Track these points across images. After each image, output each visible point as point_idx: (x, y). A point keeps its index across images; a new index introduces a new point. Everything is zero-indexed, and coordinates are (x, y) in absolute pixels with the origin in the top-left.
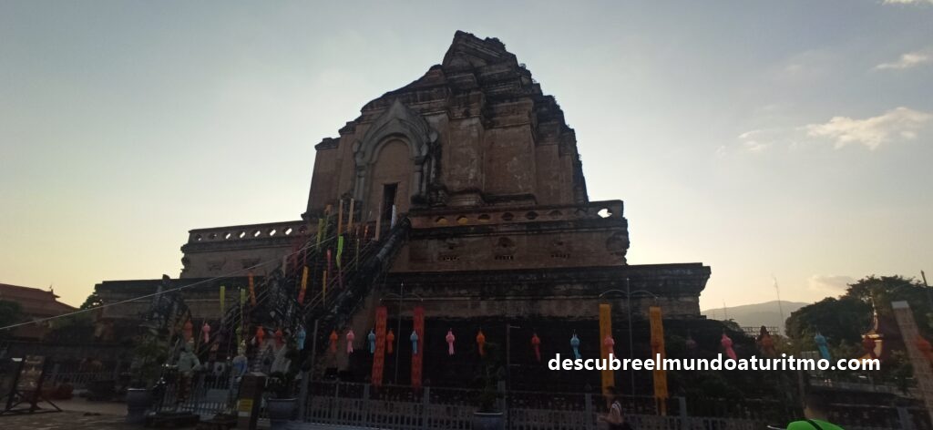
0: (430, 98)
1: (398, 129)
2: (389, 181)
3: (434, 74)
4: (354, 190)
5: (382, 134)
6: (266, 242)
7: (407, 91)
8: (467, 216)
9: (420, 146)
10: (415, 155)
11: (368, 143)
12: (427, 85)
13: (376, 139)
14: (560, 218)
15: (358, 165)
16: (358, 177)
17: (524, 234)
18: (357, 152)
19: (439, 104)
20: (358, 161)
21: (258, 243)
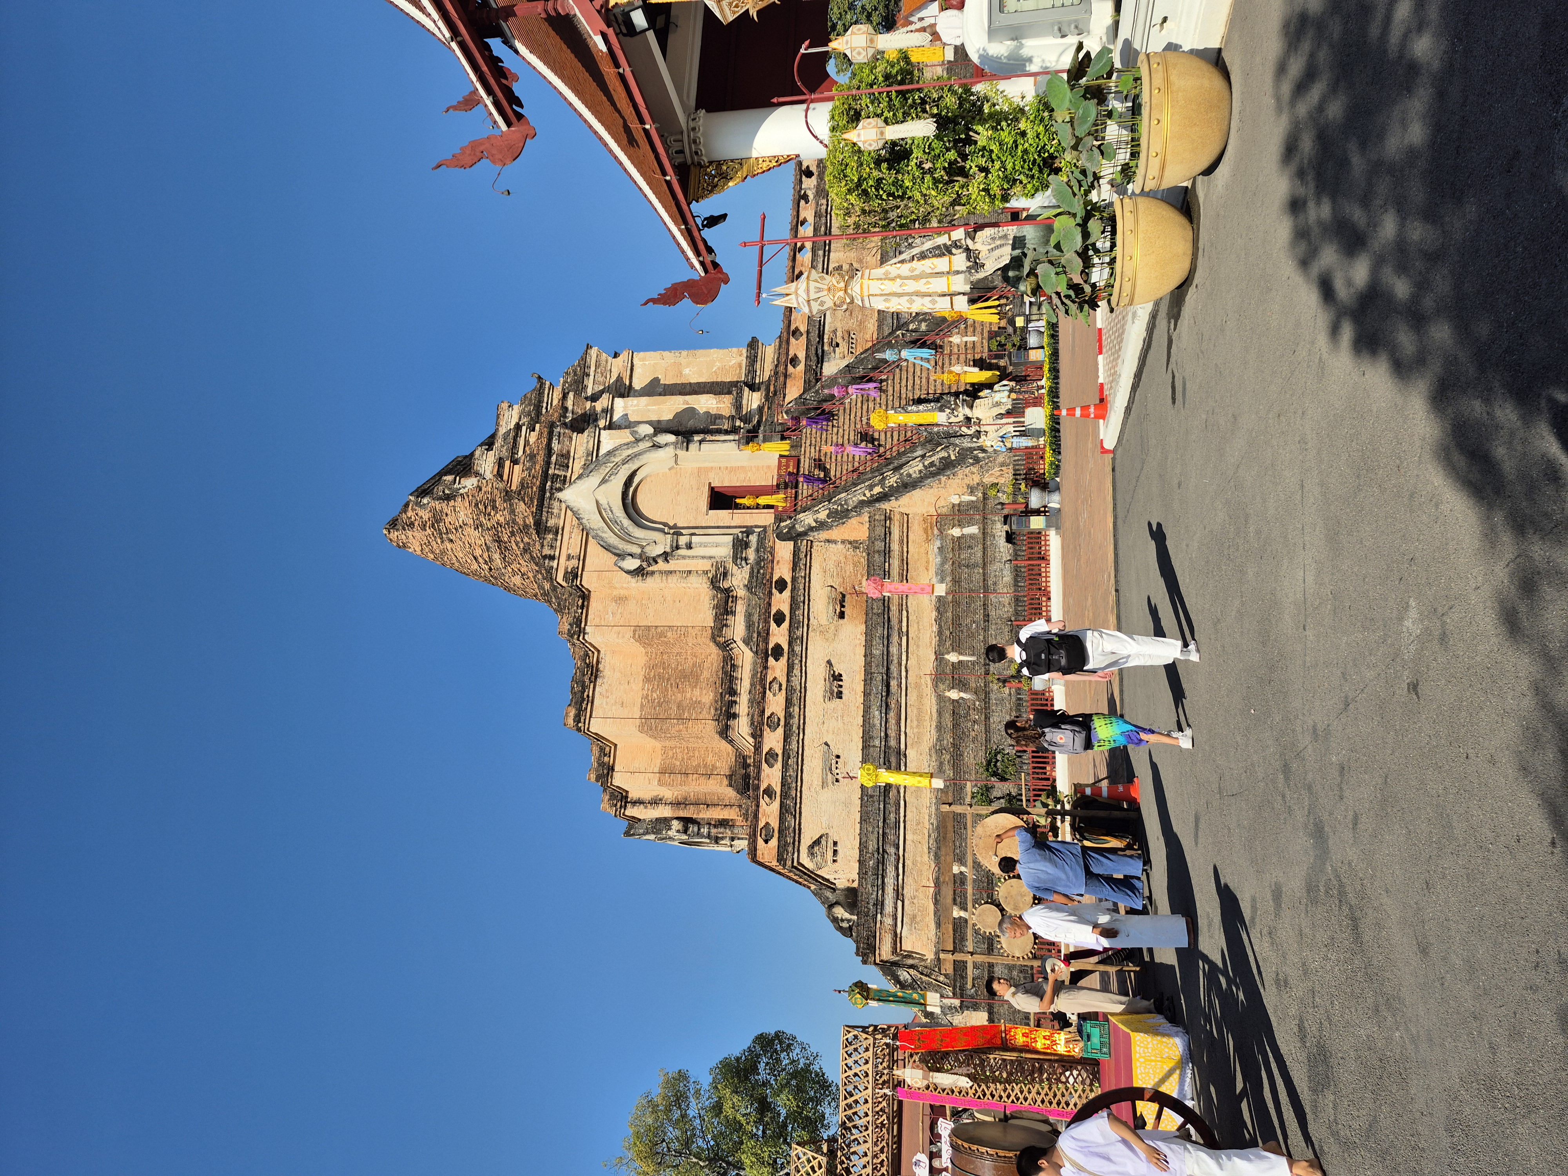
0: (567, 456)
1: (617, 486)
2: (704, 502)
3: (511, 473)
4: (711, 558)
5: (620, 513)
6: (797, 649)
7: (542, 489)
8: (793, 328)
9: (656, 446)
10: (670, 451)
11: (627, 538)
12: (540, 459)
13: (626, 522)
14: (811, 219)
15: (668, 550)
16: (689, 546)
17: (827, 253)
18: (642, 556)
19: (580, 444)
20: (658, 550)
21: (797, 667)
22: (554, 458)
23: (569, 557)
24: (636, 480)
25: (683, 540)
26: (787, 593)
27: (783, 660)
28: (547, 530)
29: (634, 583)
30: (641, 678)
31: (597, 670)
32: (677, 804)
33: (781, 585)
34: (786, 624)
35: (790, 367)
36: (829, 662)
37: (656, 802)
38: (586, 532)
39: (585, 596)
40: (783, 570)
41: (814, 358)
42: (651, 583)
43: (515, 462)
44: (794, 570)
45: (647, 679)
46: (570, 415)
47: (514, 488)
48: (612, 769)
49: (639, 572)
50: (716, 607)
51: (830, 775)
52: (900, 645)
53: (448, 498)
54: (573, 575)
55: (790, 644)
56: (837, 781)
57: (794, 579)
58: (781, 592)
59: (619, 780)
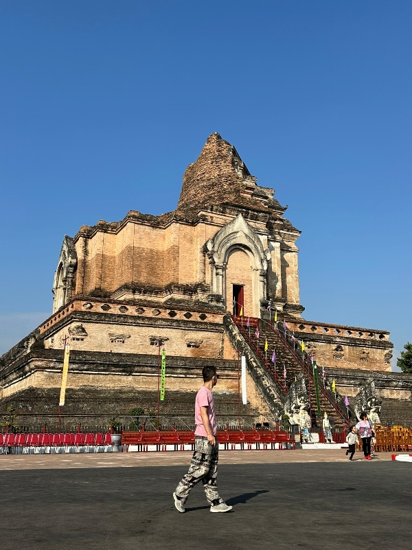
1: (245, 242)
2: (236, 282)
3: (248, 193)
4: (212, 284)
5: (232, 242)
6: (174, 324)
7: (242, 207)
8: (316, 327)
9: (262, 261)
10: (260, 267)
11: (221, 245)
12: (255, 207)
13: (228, 245)
14: (362, 337)
15: (216, 264)
16: (217, 274)
17: (348, 344)
18: (213, 251)
19: (261, 226)
20: (216, 260)
21: (166, 323)
22: (256, 213)
23: (212, 217)
24: (247, 251)
25: (220, 271)
26: (199, 320)
27: (169, 317)
28: (224, 208)
29: (199, 247)
30: (152, 248)
31: (157, 228)
32: (84, 262)
33: (203, 317)
34: (185, 319)
35: (299, 325)
36: (168, 339)
37: (86, 252)
38: (224, 226)
39: (193, 224)
40: (210, 318)
41: (303, 337)
42: (199, 255)
43: (252, 195)
44: (210, 323)
45: (151, 250)
46: (273, 222)
47: (241, 194)
48: (105, 232)
49: (205, 250)
50: (187, 285)
51: (114, 338)
52: (181, 374)
53: (233, 163)
54: (204, 219)
55: (177, 320)
56: (112, 341)
57: (206, 323)
58: (200, 317)
59: (99, 235)
